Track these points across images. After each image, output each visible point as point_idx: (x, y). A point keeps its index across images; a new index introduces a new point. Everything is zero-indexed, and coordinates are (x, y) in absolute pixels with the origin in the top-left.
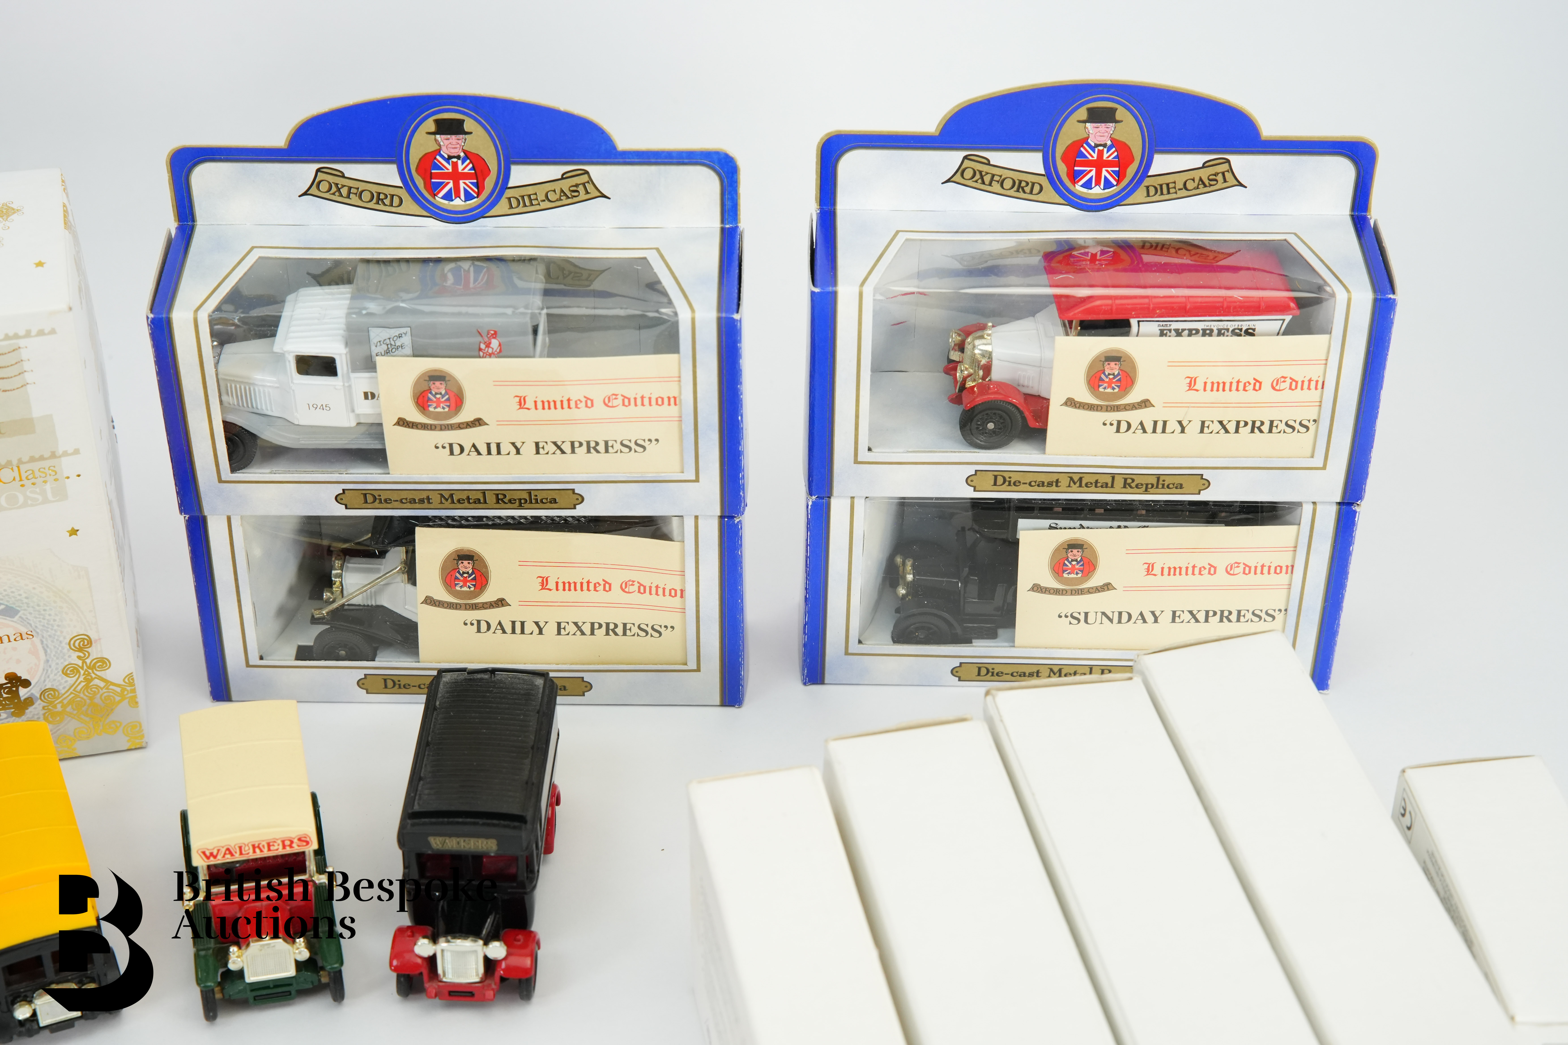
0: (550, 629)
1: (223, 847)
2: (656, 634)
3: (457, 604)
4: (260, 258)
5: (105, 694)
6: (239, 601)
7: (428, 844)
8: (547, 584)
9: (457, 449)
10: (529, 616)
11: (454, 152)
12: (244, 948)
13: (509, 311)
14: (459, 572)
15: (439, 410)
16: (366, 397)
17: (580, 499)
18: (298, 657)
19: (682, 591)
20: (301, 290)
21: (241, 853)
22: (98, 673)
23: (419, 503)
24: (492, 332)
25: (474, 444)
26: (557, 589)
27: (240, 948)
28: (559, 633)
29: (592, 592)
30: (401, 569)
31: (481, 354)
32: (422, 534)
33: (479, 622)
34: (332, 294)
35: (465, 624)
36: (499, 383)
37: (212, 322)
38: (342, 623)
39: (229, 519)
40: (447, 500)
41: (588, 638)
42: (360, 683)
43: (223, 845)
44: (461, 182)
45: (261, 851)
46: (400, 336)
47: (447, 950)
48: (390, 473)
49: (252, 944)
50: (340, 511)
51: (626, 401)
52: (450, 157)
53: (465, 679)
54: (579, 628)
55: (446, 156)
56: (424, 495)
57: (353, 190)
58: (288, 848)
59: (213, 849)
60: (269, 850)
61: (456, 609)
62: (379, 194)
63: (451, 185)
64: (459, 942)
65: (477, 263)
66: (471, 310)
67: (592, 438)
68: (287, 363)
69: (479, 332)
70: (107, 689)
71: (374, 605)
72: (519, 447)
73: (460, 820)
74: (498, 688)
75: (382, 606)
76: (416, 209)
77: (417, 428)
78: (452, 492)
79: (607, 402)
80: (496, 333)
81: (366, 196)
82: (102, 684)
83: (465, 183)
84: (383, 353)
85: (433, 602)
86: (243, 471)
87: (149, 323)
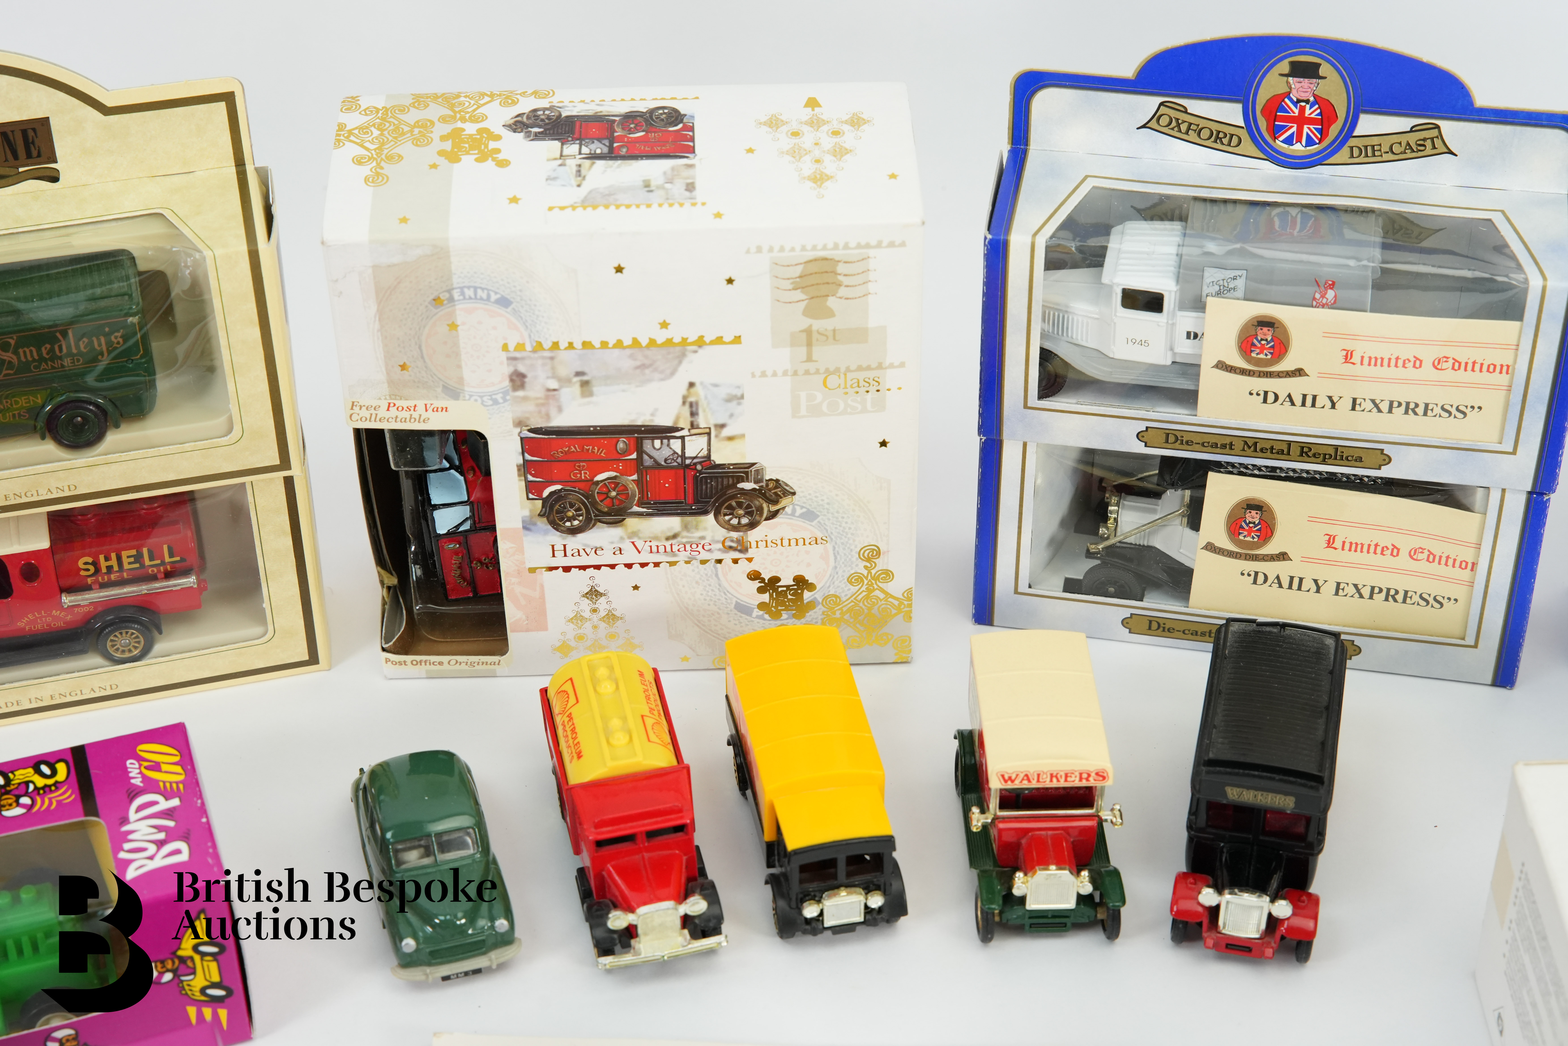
0: (1329, 589)
1: (1022, 772)
2: (1437, 605)
3: (1237, 553)
4: (1094, 187)
5: (883, 606)
6: (1020, 527)
7: (1225, 794)
8: (1333, 542)
9: (1271, 397)
10: (1309, 573)
11: (1304, 96)
12: (1030, 874)
13: (1352, 263)
14: (1245, 521)
15: (1262, 356)
16: (1188, 337)
17: (1387, 460)
18: (1066, 589)
19: (1473, 564)
20: (1127, 223)
21: (1038, 781)
22: (880, 584)
23: (1221, 448)
24: (1330, 283)
25: (1290, 394)
26: (1343, 549)
27: (1026, 874)
28: (1337, 593)
29: (1379, 555)
30: (1183, 512)
31: (1314, 303)
32: (1214, 479)
33: (1256, 573)
34: (1165, 229)
35: (1242, 574)
36: (1328, 335)
37: (1048, 249)
38: (1116, 560)
39: (1025, 445)
40: (1250, 447)
41: (1366, 602)
42: (1125, 622)
43: (1022, 770)
44: (1305, 126)
45: (1058, 781)
46: (1235, 278)
47: (1232, 903)
48: (1198, 415)
49: (1039, 872)
50: (1139, 448)
51: (1457, 365)
52: (1299, 101)
53: (1254, 631)
54: (1358, 590)
55: (1295, 99)
56: (1227, 441)
57: (1193, 127)
58: (1084, 781)
59: (1012, 773)
60: (1066, 780)
61: (1236, 558)
62: (1219, 132)
63: (1294, 129)
64: (1246, 896)
65: (1305, 210)
66: (1313, 258)
67: (1413, 399)
68: (1114, 295)
69: (1316, 281)
70: (886, 601)
71: (1146, 544)
72: (1335, 401)
73: (1256, 773)
74: (1287, 643)
75: (1155, 548)
76: (1253, 150)
77: (1235, 373)
78: (1257, 440)
79: (1437, 365)
80: (1334, 283)
81: (1205, 134)
82: (882, 596)
83: (1309, 128)
84: (1214, 294)
85: (1213, 549)
86: (1050, 399)
87: (987, 243)
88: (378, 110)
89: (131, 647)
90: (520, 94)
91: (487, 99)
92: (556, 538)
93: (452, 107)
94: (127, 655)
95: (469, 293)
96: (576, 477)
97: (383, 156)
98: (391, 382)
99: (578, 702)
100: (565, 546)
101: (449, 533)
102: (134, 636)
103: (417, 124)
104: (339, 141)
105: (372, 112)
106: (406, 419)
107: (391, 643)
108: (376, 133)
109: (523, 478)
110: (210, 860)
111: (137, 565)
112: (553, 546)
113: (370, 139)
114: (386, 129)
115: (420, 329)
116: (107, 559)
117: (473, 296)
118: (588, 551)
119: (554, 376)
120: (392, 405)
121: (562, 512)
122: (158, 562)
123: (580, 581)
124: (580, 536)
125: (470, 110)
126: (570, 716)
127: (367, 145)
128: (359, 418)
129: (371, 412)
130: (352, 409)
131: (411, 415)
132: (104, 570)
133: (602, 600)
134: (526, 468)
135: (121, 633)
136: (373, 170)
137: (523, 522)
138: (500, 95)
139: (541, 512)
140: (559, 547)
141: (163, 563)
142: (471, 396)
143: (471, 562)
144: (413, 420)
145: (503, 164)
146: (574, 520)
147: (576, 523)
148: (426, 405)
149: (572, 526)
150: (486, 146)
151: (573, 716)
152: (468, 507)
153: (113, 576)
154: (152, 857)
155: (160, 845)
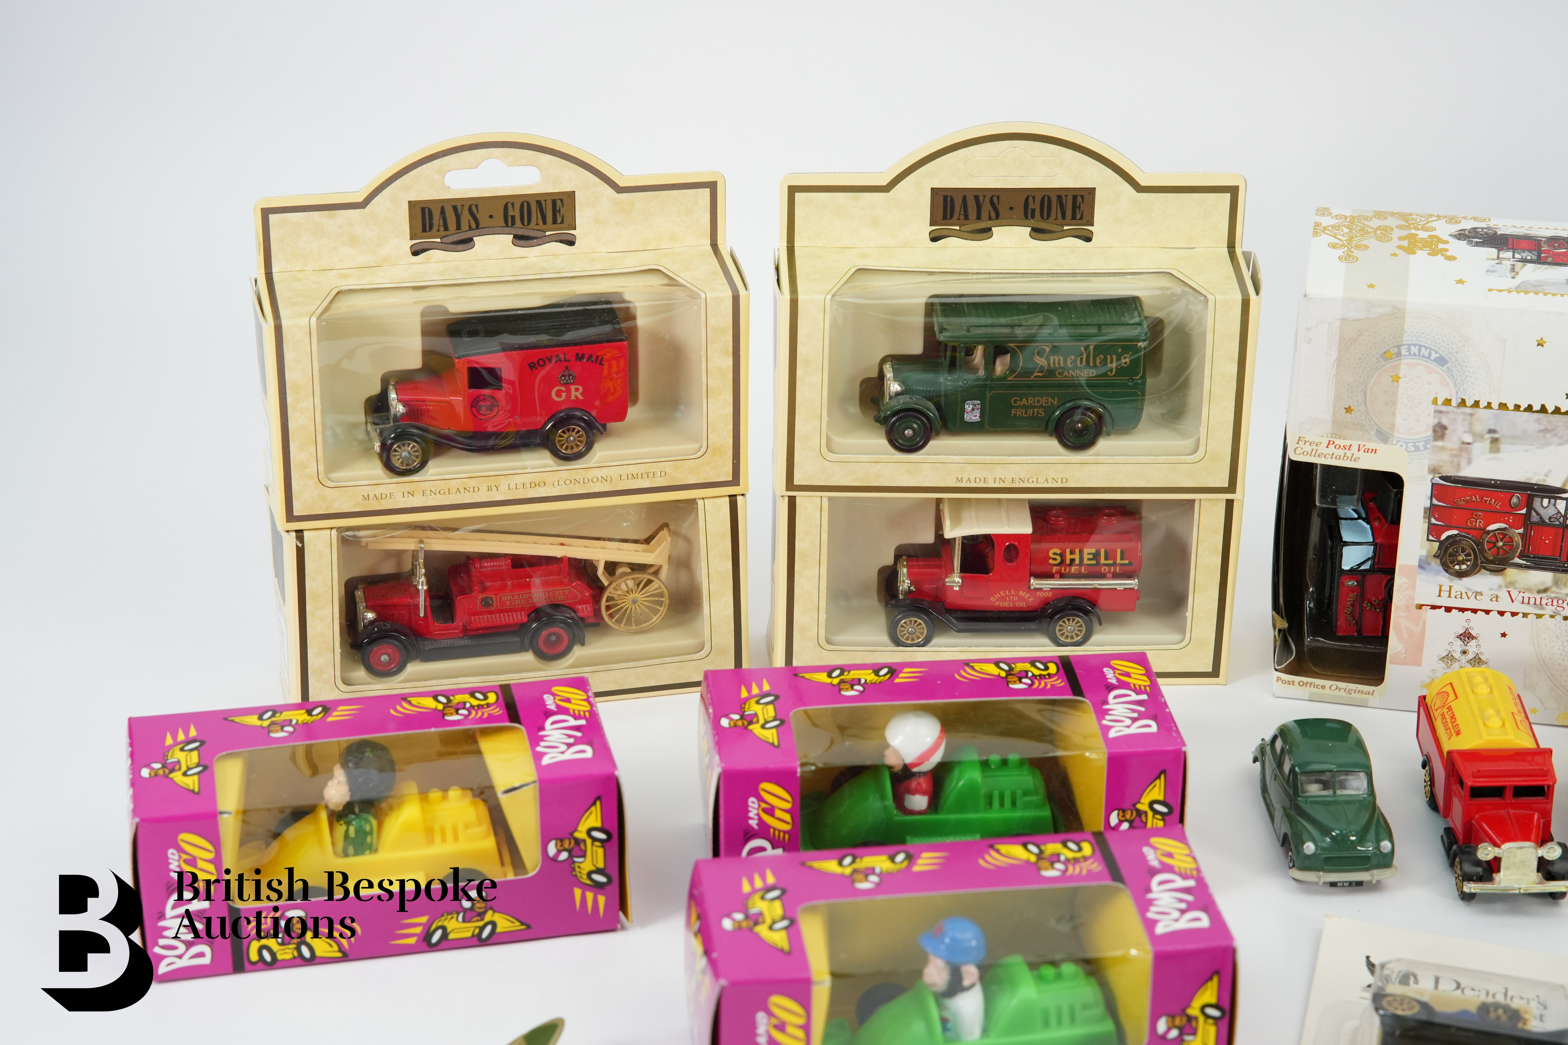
88: (1346, 217)
89: (1073, 634)
90: (1462, 218)
91: (1434, 218)
92: (1444, 579)
93: (1407, 221)
94: (1069, 640)
95: (1415, 350)
96: (1472, 524)
97: (1353, 245)
98: (1335, 422)
99: (1457, 698)
100: (1451, 587)
101: (1352, 570)
102: (1078, 625)
103: (1379, 228)
104: (1317, 233)
105: (1341, 217)
106: (1340, 456)
107: (1283, 666)
108: (1346, 230)
109: (1427, 520)
110: (1174, 734)
111: (1094, 562)
112: (1441, 586)
113: (1342, 233)
114: (1354, 229)
115: (1368, 377)
116: (1072, 553)
117: (1417, 354)
118: (1469, 594)
119: (1471, 431)
120: (1331, 443)
121: (1454, 556)
122: (1111, 562)
123: (1457, 622)
124: (1465, 580)
125: (1421, 223)
126: (1450, 708)
127: (1339, 237)
128: (1302, 452)
129: (1312, 447)
130: (1298, 443)
131: (1345, 453)
132: (1068, 562)
133: (1473, 643)
134: (1432, 511)
135: (1069, 620)
136: (1345, 252)
137: (1420, 560)
138: (1445, 217)
139: (1437, 552)
140: (1446, 588)
141: (1114, 564)
142: (1398, 441)
143: (1363, 602)
144: (1346, 458)
145: (1451, 258)
146: (1463, 564)
147: (1464, 567)
148: (1359, 445)
149: (1460, 569)
150: (1437, 246)
151: (1452, 707)
152: (1373, 547)
153: (1073, 569)
154: (1128, 727)
155: (1134, 720)
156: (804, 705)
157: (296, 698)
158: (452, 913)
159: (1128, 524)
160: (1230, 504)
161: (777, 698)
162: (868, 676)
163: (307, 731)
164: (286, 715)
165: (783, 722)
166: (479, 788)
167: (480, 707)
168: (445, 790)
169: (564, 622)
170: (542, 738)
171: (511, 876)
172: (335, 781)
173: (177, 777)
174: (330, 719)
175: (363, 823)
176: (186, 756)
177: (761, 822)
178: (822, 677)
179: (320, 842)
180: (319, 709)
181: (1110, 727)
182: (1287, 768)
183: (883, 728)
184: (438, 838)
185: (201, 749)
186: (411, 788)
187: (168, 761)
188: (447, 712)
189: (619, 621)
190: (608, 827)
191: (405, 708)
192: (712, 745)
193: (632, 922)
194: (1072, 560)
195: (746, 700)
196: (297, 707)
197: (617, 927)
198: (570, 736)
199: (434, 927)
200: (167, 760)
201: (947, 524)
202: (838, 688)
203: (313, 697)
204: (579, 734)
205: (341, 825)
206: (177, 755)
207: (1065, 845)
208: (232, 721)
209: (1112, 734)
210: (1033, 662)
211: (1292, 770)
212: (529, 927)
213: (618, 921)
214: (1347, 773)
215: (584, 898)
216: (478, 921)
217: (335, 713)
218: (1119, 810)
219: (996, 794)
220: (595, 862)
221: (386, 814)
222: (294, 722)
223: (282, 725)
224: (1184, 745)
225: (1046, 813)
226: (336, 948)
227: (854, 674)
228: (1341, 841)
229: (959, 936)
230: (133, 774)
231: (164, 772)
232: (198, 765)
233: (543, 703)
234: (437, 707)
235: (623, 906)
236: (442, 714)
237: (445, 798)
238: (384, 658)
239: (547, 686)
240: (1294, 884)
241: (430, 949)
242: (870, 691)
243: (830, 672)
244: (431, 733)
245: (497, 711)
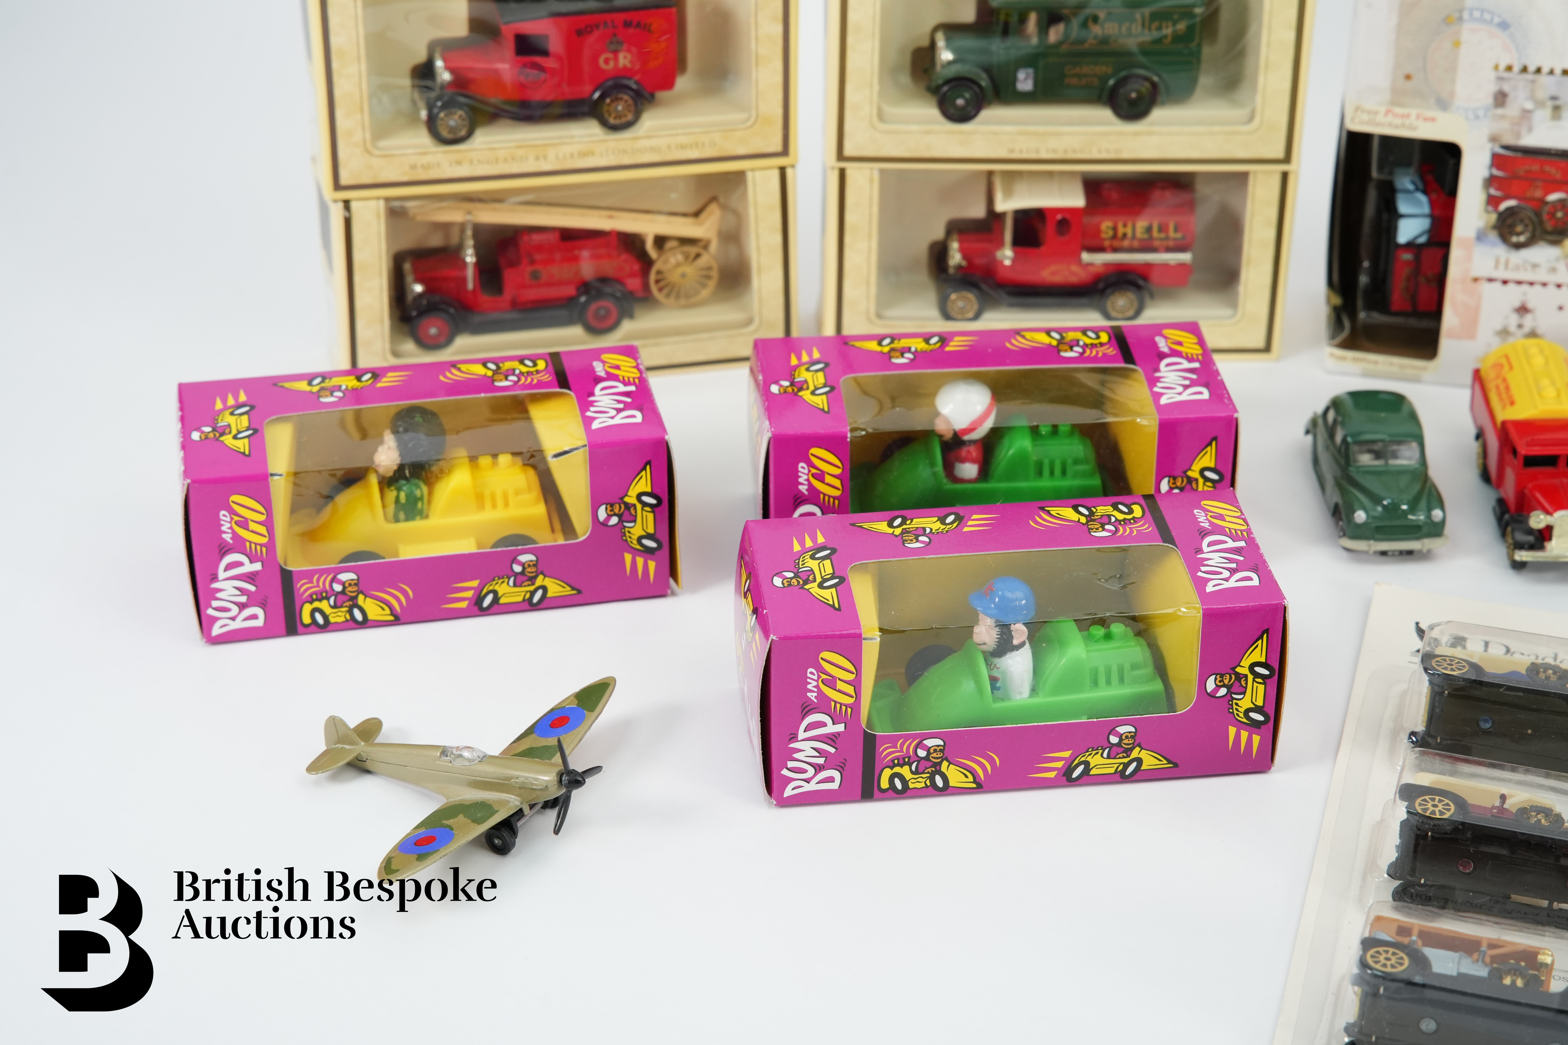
89: (1125, 309)
92: (1502, 251)
94: (1120, 314)
95: (1477, 14)
96: (1531, 194)
98: (1393, 90)
99: (1511, 369)
100: (1508, 259)
101: (1407, 244)
102: (1131, 299)
106: (1398, 125)
107: (1337, 341)
109: (1486, 191)
110: (1226, 401)
111: (1146, 235)
112: (1498, 258)
115: (1428, 43)
116: (1125, 226)
117: (1479, 18)
118: (1527, 266)
119: (1532, 98)
120: (1390, 111)
121: (1512, 227)
122: (1164, 235)
123: (1514, 295)
124: (1523, 251)
126: (1504, 380)
128: (1359, 121)
129: (1370, 116)
130: (1356, 112)
131: (1404, 122)
132: (1120, 235)
133: (1529, 316)
134: (1491, 181)
135: (1120, 294)
137: (1477, 232)
139: (1495, 223)
140: (1503, 260)
141: (1167, 238)
142: (1458, 109)
143: (1419, 276)
144: (1404, 127)
146: (1521, 236)
147: (1522, 238)
148: (1418, 114)
149: (1518, 240)
151: (1507, 378)
152: (1429, 219)
153: (1126, 243)
154: (1180, 394)
155: (1186, 387)
156: (854, 372)
157: (346, 365)
158: (503, 578)
159: (1182, 197)
160: (1285, 176)
161: (827, 365)
162: (918, 345)
163: (355, 396)
164: (335, 381)
165: (833, 389)
166: (528, 452)
167: (529, 373)
168: (495, 456)
169: (613, 296)
170: (592, 404)
171: (561, 541)
172: (385, 446)
173: (228, 440)
174: (379, 385)
175: (414, 488)
176: (237, 419)
177: (811, 487)
178: (873, 346)
179: (371, 505)
180: (368, 376)
181: (1162, 394)
182: (1339, 438)
183: (933, 394)
184: (488, 504)
185: (251, 413)
186: (462, 453)
187: (219, 425)
188: (497, 378)
189: (668, 296)
190: (658, 491)
191: (454, 375)
192: (762, 411)
193: (682, 587)
194: (1125, 235)
195: (795, 368)
196: (347, 373)
197: (667, 593)
198: (619, 402)
199: (485, 591)
200: (217, 423)
201: (999, 197)
202: (889, 356)
203: (362, 364)
204: (629, 400)
205: (392, 490)
206: (226, 419)
207: (1116, 508)
208: (282, 387)
209: (1164, 401)
210: (1084, 331)
211: (1344, 440)
212: (579, 592)
213: (668, 586)
214: (1399, 443)
215: (634, 563)
216: (529, 585)
217: (384, 379)
218: (1170, 477)
219: (1046, 462)
220: (645, 528)
221: (438, 479)
222: (343, 388)
223: (332, 390)
224: (1236, 411)
225: (1096, 482)
226: (388, 611)
227: (904, 343)
228: (1392, 510)
229: (1009, 595)
230: (184, 437)
231: (215, 435)
232: (248, 429)
233: (592, 370)
234: (486, 373)
235: (673, 572)
236: (492, 380)
237: (495, 464)
238: (433, 331)
239: (596, 354)
240: (1345, 554)
241: (480, 613)
242: (920, 359)
243: (880, 339)
244: (480, 398)
245: (546, 378)
